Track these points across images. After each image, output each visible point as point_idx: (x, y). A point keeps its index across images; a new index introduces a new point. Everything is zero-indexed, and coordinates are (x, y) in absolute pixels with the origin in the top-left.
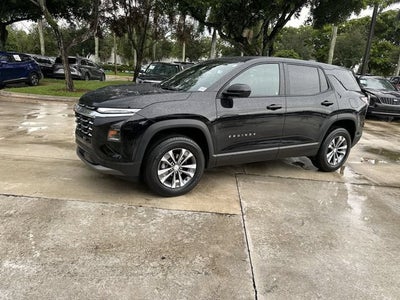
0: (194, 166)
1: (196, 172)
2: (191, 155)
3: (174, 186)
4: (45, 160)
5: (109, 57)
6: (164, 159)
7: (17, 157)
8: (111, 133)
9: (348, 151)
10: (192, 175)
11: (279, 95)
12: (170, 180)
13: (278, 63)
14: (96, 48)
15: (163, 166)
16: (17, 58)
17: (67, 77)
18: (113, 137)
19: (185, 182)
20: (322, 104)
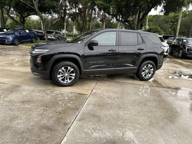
0: (74, 74)
1: (75, 77)
2: (72, 69)
3: (65, 82)
4: (23, 71)
5: (72, 31)
6: (60, 71)
7: (12, 70)
8: (38, 59)
9: (154, 72)
10: (73, 78)
11: (116, 45)
12: (63, 80)
13: (116, 31)
14: (65, 27)
15: (60, 74)
16: (27, 31)
17: (46, 39)
18: (39, 61)
19: (71, 81)
20: (138, 49)
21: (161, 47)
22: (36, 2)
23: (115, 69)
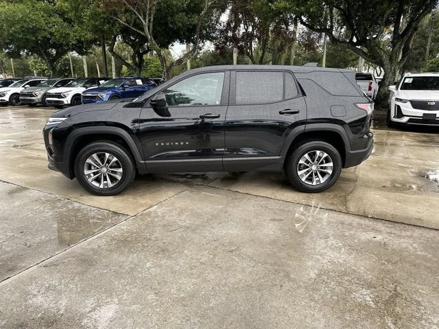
0: (121, 170)
2: (115, 159)
6: (89, 161)
8: (50, 137)
9: (336, 170)
10: (119, 178)
11: (221, 105)
13: (224, 71)
15: (93, 167)
16: (139, 82)
19: (114, 184)
20: (281, 113)
21: (358, 105)
22: (147, 20)
23: (221, 159)
